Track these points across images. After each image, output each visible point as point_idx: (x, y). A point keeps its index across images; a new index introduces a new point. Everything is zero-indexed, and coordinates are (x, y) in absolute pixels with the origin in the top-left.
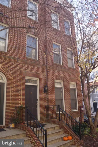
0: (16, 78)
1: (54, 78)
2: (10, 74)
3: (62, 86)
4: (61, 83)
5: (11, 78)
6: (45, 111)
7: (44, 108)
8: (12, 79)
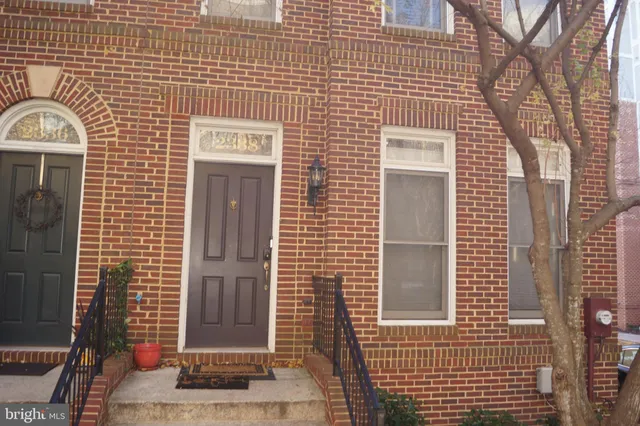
0: (133, 126)
1: (379, 115)
2: (105, 110)
3: (448, 165)
4: (441, 147)
5: (109, 130)
6: (308, 303)
7: (301, 288)
8: (114, 136)
